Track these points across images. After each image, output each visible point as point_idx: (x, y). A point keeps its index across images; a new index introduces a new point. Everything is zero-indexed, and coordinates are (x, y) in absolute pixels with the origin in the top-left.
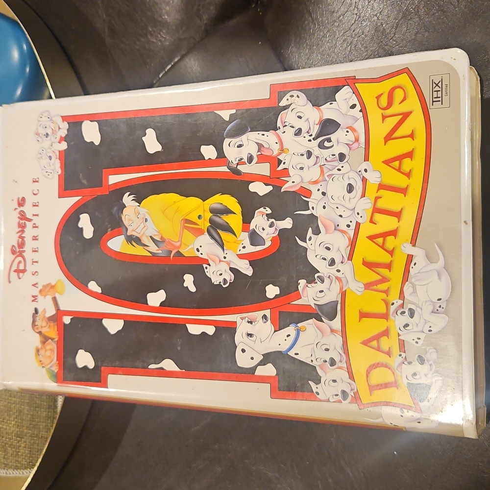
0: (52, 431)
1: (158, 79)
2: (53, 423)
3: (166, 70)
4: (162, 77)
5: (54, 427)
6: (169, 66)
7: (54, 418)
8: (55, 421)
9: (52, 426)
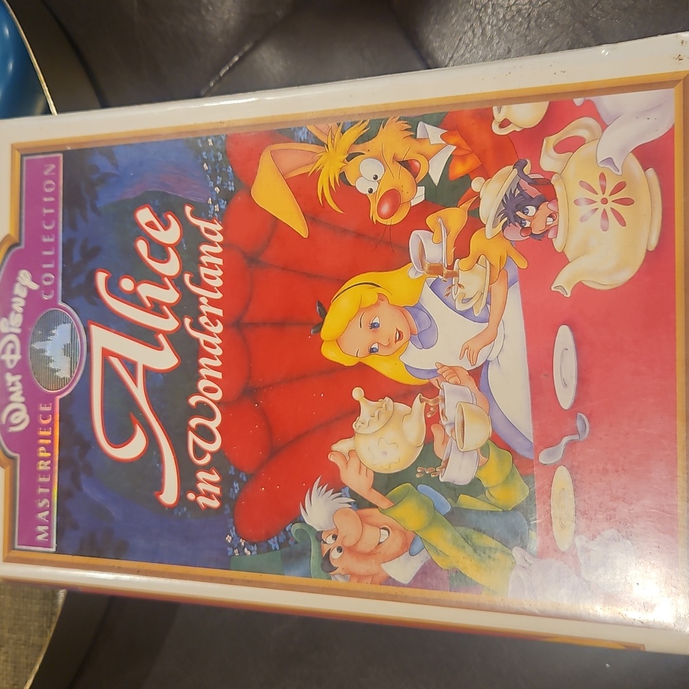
0: (50, 634)
1: (218, 78)
2: (51, 622)
3: (231, 65)
4: (224, 75)
5: (53, 628)
6: (236, 59)
7: (53, 614)
8: (55, 619)
9: (50, 627)
